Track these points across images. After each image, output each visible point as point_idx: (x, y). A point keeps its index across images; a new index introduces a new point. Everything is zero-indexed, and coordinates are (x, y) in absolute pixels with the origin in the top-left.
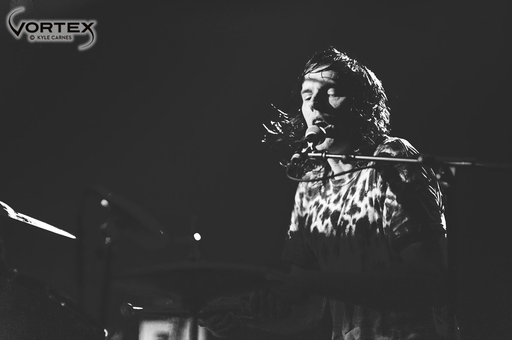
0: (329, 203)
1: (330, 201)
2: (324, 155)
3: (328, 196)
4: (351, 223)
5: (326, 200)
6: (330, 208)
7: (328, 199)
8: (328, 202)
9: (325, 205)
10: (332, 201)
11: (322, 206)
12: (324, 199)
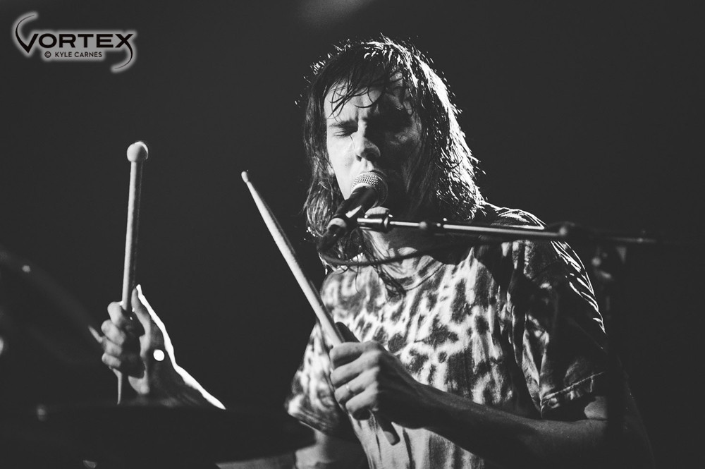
0: (382, 321)
1: (385, 316)
2: (386, 222)
3: (379, 308)
4: (434, 360)
5: (377, 315)
6: (385, 329)
7: (380, 313)
8: (380, 318)
9: (376, 325)
10: (388, 315)
11: (370, 326)
12: (372, 314)
